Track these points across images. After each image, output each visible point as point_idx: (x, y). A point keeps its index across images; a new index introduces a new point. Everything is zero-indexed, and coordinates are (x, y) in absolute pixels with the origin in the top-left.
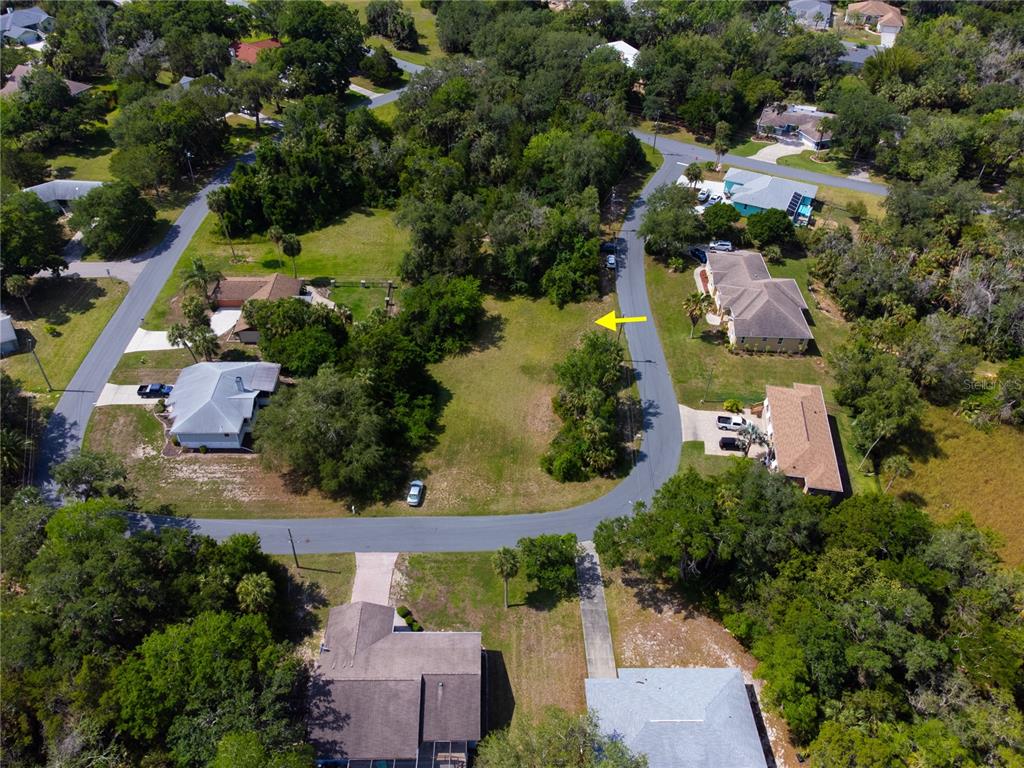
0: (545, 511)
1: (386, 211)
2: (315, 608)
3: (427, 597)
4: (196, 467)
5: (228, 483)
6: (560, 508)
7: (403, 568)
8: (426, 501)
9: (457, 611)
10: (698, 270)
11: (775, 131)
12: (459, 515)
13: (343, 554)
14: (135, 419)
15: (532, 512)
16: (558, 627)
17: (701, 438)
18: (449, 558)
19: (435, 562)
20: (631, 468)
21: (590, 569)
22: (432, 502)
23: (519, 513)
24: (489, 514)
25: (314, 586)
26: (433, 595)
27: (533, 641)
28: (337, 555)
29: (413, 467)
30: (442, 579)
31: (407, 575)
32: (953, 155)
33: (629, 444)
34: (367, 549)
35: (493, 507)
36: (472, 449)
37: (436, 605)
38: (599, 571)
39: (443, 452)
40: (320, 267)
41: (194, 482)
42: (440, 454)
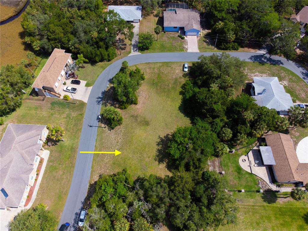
0: (145, 63)
6: (141, 64)
8: (182, 66)
12: (171, 62)
13: (203, 52)
15: (149, 63)
18: (173, 51)
19: (177, 50)
21: (134, 48)
22: (180, 66)
23: (153, 63)
24: (162, 62)
25: (208, 45)
28: (205, 52)
29: (189, 78)
30: (174, 46)
31: (184, 47)
34: (197, 53)
35: (161, 64)
36: (169, 85)
38: (132, 47)
39: (179, 83)
40: (278, 216)
41: (259, 73)
42: (180, 83)
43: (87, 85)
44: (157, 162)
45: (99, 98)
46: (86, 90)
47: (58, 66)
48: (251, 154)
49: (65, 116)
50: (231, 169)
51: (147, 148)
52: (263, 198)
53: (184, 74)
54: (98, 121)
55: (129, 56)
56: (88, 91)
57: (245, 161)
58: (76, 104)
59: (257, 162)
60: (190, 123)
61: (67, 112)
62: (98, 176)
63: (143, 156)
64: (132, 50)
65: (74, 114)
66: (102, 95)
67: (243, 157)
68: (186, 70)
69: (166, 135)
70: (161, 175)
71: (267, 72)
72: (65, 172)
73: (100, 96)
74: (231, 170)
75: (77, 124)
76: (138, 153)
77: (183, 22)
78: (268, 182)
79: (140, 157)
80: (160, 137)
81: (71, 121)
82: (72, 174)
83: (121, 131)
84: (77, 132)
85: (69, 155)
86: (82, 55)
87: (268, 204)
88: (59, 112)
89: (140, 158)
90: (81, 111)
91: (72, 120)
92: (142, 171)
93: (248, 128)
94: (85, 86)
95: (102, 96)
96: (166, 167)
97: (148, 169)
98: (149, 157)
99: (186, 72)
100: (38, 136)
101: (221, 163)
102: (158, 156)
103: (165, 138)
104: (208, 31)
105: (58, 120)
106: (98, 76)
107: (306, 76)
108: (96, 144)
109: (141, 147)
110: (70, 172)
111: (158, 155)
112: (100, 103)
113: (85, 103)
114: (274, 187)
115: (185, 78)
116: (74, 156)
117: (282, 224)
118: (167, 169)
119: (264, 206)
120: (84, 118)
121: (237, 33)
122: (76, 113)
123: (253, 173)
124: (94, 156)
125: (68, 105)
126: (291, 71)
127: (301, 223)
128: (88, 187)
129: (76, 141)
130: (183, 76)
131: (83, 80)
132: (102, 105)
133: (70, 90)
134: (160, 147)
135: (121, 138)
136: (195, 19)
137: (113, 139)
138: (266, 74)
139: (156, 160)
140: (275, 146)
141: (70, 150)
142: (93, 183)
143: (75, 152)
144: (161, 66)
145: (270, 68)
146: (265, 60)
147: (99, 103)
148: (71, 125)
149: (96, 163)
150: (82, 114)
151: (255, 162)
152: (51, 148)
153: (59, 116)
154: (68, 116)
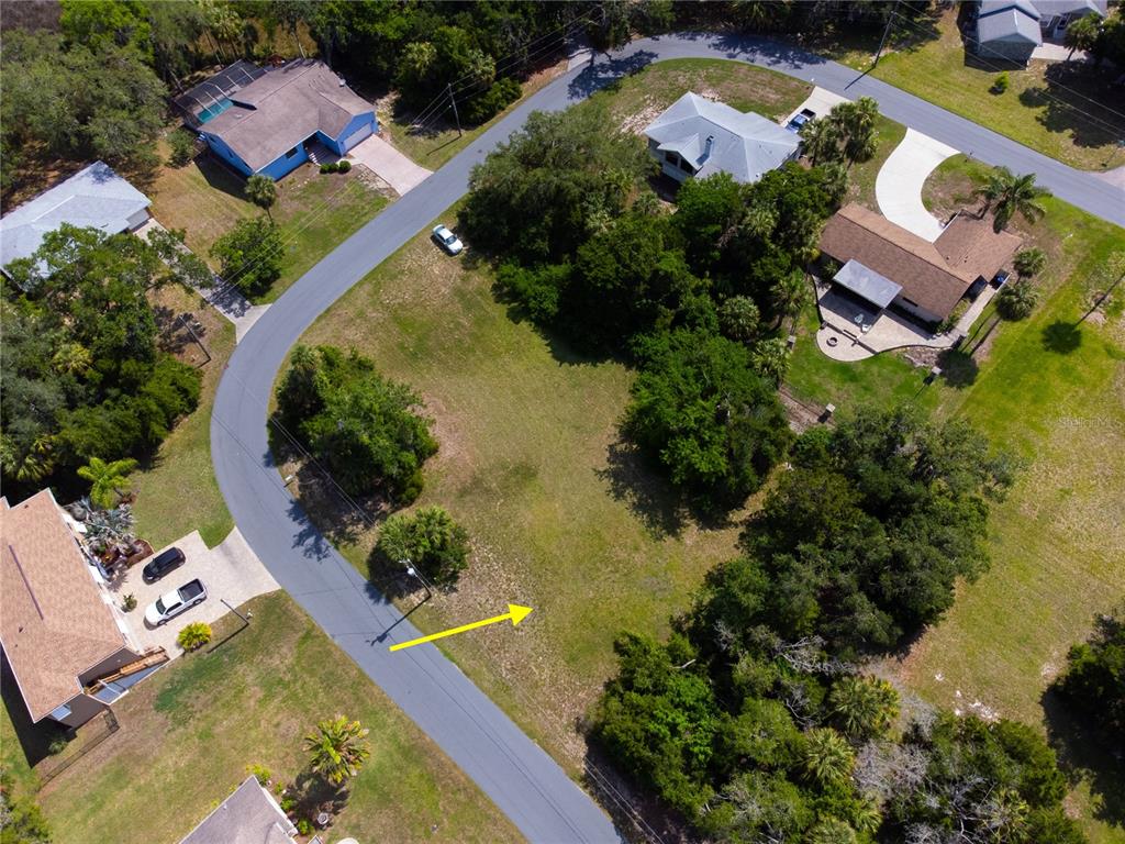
0: (318, 320)
7: (385, 192)
8: (433, 245)
12: (390, 257)
13: (442, 165)
15: (328, 310)
17: (215, 552)
18: (358, 224)
19: (366, 214)
20: (271, 436)
21: (230, 304)
22: (426, 250)
23: (339, 300)
24: (365, 279)
25: (433, 136)
26: (339, 195)
28: (446, 161)
29: (486, 261)
30: (346, 209)
31: (376, 191)
33: (297, 467)
34: (429, 180)
35: (368, 287)
36: (458, 324)
38: (220, 309)
39: (479, 297)
40: (1011, 391)
41: (630, 114)
42: (480, 294)
43: (214, 537)
44: (670, 540)
45: (301, 538)
46: (228, 553)
47: (54, 568)
48: (827, 314)
49: (260, 695)
50: (832, 387)
51: (604, 533)
52: (950, 383)
53: (464, 261)
54: (383, 600)
55: (238, 342)
56: (237, 552)
57: (835, 340)
58: (252, 624)
59: (859, 319)
60: (627, 370)
61: (249, 679)
62: (574, 734)
63: (619, 562)
64: (227, 315)
65: (283, 657)
66: (300, 523)
67: (823, 336)
68: (457, 245)
69: (608, 454)
70: (716, 558)
71: (645, 100)
72: (471, 831)
73: (298, 528)
74: (834, 390)
75: (332, 674)
76: (598, 570)
77: (299, 121)
78: (923, 341)
79: (617, 572)
80: (599, 472)
81: (299, 684)
82: (498, 816)
83: (485, 560)
84: (362, 694)
85: (422, 776)
86: (95, 460)
87: (972, 388)
88: (219, 703)
89: (618, 575)
90: (292, 628)
91: (295, 681)
92: (661, 600)
93: (780, 254)
94: (210, 547)
95: (305, 527)
96: (701, 529)
97: (669, 577)
98: (637, 549)
99: (459, 252)
100: (272, 833)
101: (799, 395)
102: (652, 523)
103: (613, 463)
104: (386, 99)
105: (250, 728)
106: (214, 481)
107: (729, 48)
108: (458, 664)
109: (587, 544)
110: (488, 817)
111: (651, 519)
112: (324, 547)
113: (275, 592)
114: (943, 342)
115: (477, 268)
116: (441, 765)
117: (1034, 401)
118: (712, 529)
119: (970, 399)
120: (333, 636)
121: (491, 45)
122: (284, 650)
123: (878, 351)
124: (496, 703)
125: (225, 651)
126: (690, 60)
127: (1057, 365)
128: (584, 794)
129: (391, 721)
130: (465, 268)
131: (179, 534)
132: (337, 548)
133: (179, 604)
134: (631, 497)
135: (508, 579)
136: (327, 88)
137: (491, 602)
138: (649, 106)
139: (660, 538)
140: (858, 248)
141: (404, 763)
142: (583, 766)
143: (426, 752)
144: (376, 292)
145: (640, 85)
146: (610, 74)
147: (319, 551)
148: (316, 695)
149: (528, 711)
150: (308, 633)
151: (856, 323)
152: (341, 823)
153: (236, 716)
154: (271, 684)
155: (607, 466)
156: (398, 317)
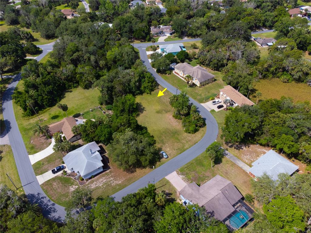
0: (197, 142)
1: (75, 89)
2: (169, 197)
3: (193, 177)
4: (95, 183)
5: (110, 181)
6: (200, 140)
7: (180, 174)
8: (168, 155)
9: (203, 175)
10: (173, 72)
11: (158, 34)
12: (179, 154)
14: (59, 181)
15: (195, 144)
16: (227, 165)
17: (212, 109)
18: (188, 165)
19: (186, 168)
20: (205, 123)
22: (170, 155)
23: (192, 146)
24: (186, 150)
26: (194, 175)
27: (226, 171)
28: (160, 181)
31: (183, 175)
32: (205, 27)
34: (167, 175)
35: (185, 148)
36: (165, 137)
37: (197, 177)
38: (222, 148)
39: (159, 142)
41: (99, 187)
42: (159, 143)
46: (210, 109)
55: (216, 141)
56: (208, 108)
77: (205, 189)
113: (201, 103)
150: (195, 99)
155: (144, 111)
156: (179, 141)
